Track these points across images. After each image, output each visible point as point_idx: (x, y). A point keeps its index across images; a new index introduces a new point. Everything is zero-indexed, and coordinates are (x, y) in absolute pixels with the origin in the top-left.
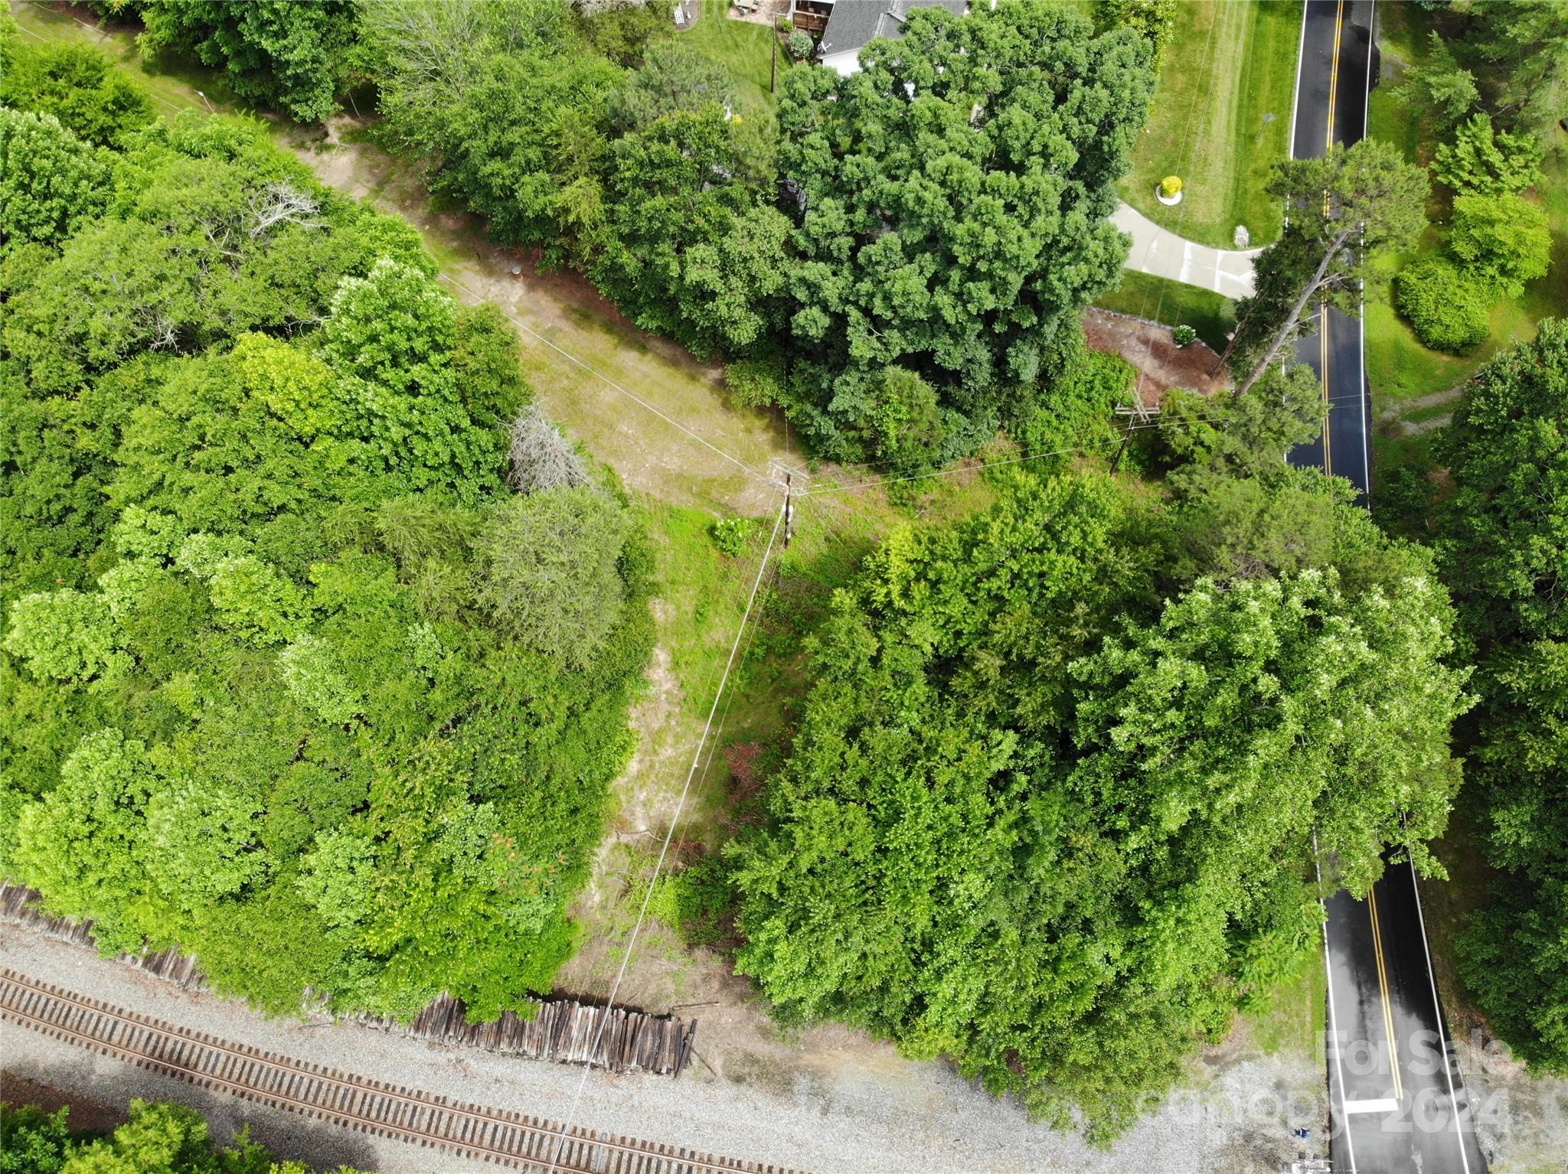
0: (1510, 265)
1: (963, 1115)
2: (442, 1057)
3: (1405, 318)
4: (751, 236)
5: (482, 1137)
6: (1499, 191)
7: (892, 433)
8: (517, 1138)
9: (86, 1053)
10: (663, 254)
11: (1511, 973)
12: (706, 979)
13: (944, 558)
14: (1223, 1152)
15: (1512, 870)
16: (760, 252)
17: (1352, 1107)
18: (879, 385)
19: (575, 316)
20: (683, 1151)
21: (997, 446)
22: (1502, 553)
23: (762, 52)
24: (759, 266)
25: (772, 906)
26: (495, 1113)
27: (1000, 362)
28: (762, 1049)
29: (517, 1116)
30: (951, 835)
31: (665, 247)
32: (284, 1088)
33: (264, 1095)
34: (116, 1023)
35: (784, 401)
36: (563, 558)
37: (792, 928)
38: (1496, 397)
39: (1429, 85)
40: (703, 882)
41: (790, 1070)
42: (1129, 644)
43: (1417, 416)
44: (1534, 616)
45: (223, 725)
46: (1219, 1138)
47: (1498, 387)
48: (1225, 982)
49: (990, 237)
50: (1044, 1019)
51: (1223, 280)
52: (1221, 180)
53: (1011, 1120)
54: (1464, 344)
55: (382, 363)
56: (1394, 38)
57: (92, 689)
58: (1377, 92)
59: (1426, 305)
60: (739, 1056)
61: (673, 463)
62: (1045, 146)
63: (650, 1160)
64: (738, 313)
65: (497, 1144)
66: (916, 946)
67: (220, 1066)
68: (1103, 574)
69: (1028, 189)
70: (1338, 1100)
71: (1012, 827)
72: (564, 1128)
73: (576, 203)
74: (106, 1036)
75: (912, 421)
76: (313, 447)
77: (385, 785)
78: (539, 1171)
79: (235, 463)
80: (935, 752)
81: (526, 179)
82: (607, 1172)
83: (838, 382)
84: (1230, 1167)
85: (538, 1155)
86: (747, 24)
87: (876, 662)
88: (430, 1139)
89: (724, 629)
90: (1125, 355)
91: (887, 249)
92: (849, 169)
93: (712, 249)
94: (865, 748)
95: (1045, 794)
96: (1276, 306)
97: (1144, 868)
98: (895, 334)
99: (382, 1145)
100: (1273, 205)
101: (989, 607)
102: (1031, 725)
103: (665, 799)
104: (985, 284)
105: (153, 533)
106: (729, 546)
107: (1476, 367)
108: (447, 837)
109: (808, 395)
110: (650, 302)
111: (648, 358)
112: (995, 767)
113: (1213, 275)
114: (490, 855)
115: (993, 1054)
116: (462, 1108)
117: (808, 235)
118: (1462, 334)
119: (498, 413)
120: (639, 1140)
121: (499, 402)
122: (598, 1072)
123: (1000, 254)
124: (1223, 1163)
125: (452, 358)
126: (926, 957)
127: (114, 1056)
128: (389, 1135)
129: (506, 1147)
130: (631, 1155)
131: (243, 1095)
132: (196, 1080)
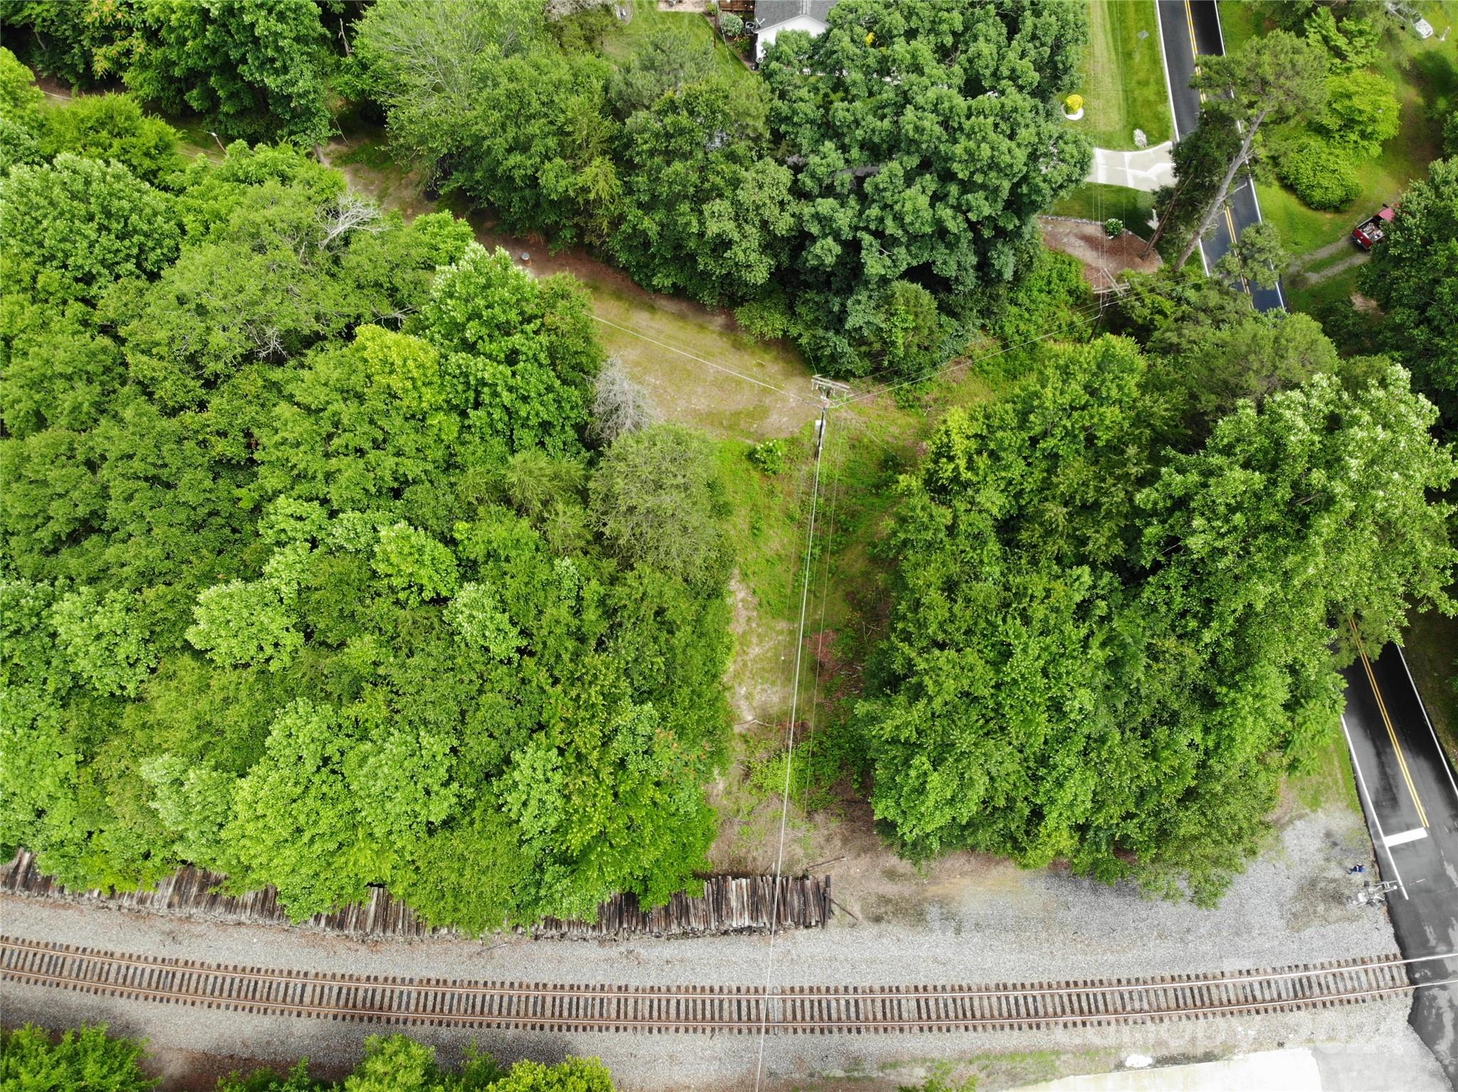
0: (1369, 130)
1: (1075, 911)
2: (613, 951)
3: (1289, 185)
4: (761, 187)
5: (668, 1013)
6: (1348, 70)
7: (900, 341)
8: (699, 1007)
9: (281, 1019)
10: (683, 214)
12: (828, 839)
13: (1001, 428)
14: (1296, 899)
16: (772, 198)
17: (1390, 841)
18: (888, 300)
20: (846, 988)
21: (980, 343)
23: (696, 35)
24: (771, 212)
25: (912, 748)
26: (674, 989)
27: (983, 266)
28: (891, 889)
29: (694, 988)
30: (1054, 660)
31: (685, 207)
32: (478, 1008)
33: (461, 1019)
34: (304, 986)
35: (794, 331)
36: (680, 480)
37: (936, 763)
38: (1409, 229)
40: (814, 754)
41: (920, 903)
43: (1317, 267)
46: (1290, 892)
47: (1410, 222)
48: (1276, 755)
49: (985, 151)
50: (1150, 805)
51: (1135, 177)
52: (1113, 93)
53: (1116, 907)
54: (1342, 202)
55: (482, 338)
57: (274, 666)
59: (1306, 173)
60: (873, 899)
61: (701, 404)
62: (1013, 70)
63: (820, 1002)
64: (753, 257)
65: (682, 1015)
66: (1031, 764)
67: (413, 1002)
68: (1141, 420)
69: (1008, 108)
70: (1378, 837)
71: (1103, 645)
72: (739, 990)
73: (595, 181)
74: (297, 999)
75: (916, 329)
76: (429, 422)
77: (558, 703)
78: (725, 1031)
79: (367, 446)
80: (1025, 595)
81: (547, 165)
82: (785, 1020)
83: (849, 303)
84: (1306, 908)
85: (721, 1018)
86: (677, 13)
87: (951, 530)
88: (622, 1023)
89: (779, 539)
90: (1069, 250)
91: (892, 175)
92: (840, 114)
93: (727, 203)
94: (968, 601)
95: (1126, 612)
96: (1203, 185)
97: (1213, 660)
98: (903, 250)
99: (580, 1040)
100: (1160, 108)
101: (1044, 465)
102: (1102, 557)
103: (764, 690)
104: (981, 194)
105: (300, 519)
106: (769, 465)
107: (1355, 219)
108: (620, 737)
109: (816, 321)
110: (665, 262)
111: (658, 316)
112: (1078, 598)
113: (1124, 174)
114: (656, 748)
115: (1104, 847)
116: (644, 991)
117: (813, 176)
118: (1340, 193)
119: (582, 370)
120: (806, 987)
121: (584, 359)
122: (755, 937)
123: (993, 165)
124: (1298, 907)
125: (543, 324)
126: (1042, 772)
127: (310, 1015)
128: (584, 1029)
129: (691, 1016)
130: (802, 1001)
131: (440, 1023)
132: (393, 1020)
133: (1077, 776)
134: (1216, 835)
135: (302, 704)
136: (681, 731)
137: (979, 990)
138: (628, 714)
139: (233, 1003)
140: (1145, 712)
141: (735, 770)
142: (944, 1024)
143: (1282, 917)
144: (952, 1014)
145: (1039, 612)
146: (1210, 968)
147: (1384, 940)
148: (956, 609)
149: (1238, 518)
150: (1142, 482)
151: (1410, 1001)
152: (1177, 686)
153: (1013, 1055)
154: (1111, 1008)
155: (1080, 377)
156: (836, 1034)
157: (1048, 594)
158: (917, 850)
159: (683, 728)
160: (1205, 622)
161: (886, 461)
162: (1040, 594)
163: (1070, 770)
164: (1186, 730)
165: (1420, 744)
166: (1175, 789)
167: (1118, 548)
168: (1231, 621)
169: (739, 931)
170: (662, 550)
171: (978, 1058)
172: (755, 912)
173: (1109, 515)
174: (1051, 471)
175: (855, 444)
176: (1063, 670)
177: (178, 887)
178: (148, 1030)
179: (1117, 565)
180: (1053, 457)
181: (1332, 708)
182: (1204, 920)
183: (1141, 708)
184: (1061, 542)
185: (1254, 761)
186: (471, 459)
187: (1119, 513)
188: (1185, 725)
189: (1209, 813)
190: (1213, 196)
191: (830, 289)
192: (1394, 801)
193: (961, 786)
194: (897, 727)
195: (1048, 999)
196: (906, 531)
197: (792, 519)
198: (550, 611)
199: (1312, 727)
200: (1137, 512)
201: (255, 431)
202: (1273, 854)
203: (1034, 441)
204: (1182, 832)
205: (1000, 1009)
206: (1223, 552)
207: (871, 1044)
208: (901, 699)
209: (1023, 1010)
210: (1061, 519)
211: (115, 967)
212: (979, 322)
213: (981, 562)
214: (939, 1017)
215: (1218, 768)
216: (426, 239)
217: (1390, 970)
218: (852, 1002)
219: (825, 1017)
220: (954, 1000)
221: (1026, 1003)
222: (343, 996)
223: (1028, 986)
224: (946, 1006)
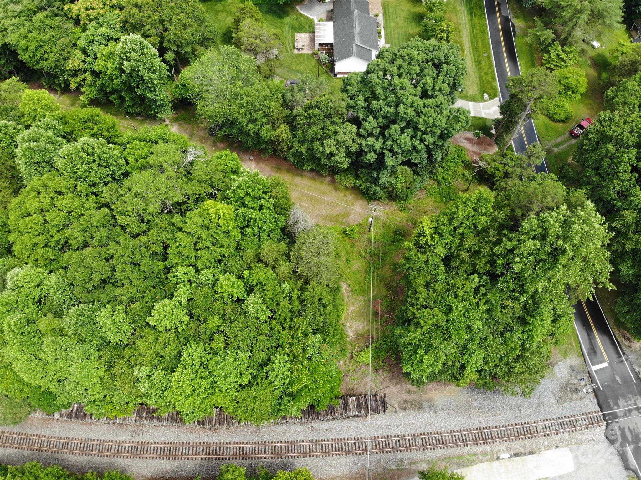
1: (478, 401)
2: (306, 427)
4: (345, 134)
5: (328, 449)
6: (566, 66)
7: (399, 187)
8: (340, 446)
9: (181, 461)
10: (316, 145)
11: (635, 314)
12: (384, 380)
13: (443, 225)
14: (560, 392)
15: (628, 282)
16: (350, 138)
17: (594, 368)
18: (395, 173)
19: (276, 170)
20: (395, 436)
21: (429, 184)
22: (605, 187)
23: (310, 63)
24: (349, 143)
25: (417, 346)
26: (330, 440)
27: (430, 157)
29: (338, 439)
30: (467, 311)
31: (317, 143)
32: (257, 452)
33: (251, 456)
34: (189, 448)
35: (358, 184)
36: (326, 251)
37: (426, 352)
39: (538, 36)
40: (377, 348)
41: (420, 402)
42: (510, 240)
43: (557, 145)
44: (619, 204)
46: (558, 388)
48: (550, 338)
49: (431, 120)
50: (504, 361)
51: (485, 113)
52: (474, 79)
53: (493, 399)
54: (566, 119)
56: (517, 17)
57: (180, 330)
58: (516, 38)
59: (551, 108)
60: (402, 401)
61: (323, 212)
62: (440, 88)
63: (385, 441)
64: (343, 159)
65: (334, 450)
66: (460, 349)
67: (232, 451)
68: (494, 220)
69: (439, 103)
70: (590, 367)
71: (485, 304)
72: (354, 439)
73: (282, 133)
74: (187, 453)
75: (405, 182)
76: (231, 233)
77: (285, 337)
78: (351, 454)
79: (210, 245)
80: (455, 287)
81: (263, 129)
82: (373, 449)
83: (380, 174)
84: (564, 395)
85: (349, 450)
86: (302, 54)
87: (426, 262)
88: (311, 454)
89: (357, 264)
90: (461, 144)
91: (396, 130)
92: (375, 106)
93: (333, 140)
94: (434, 290)
95: (492, 291)
96: (512, 121)
97: (525, 307)
98: (400, 156)
99: (296, 461)
100: (493, 84)
101: (459, 237)
102: (482, 271)
103: (356, 324)
104: (430, 135)
105: (186, 273)
106: (352, 236)
107: (571, 125)
108: (309, 349)
109: (366, 180)
110: (308, 160)
111: (304, 179)
112: (474, 287)
113: (481, 112)
114: (322, 351)
115: (488, 377)
116: (319, 441)
117: (365, 130)
118: (565, 116)
119: (285, 210)
120: (380, 436)
121: (286, 206)
122: (359, 418)
123: (434, 125)
124: (561, 395)
125: (271, 195)
126: (464, 351)
127: (192, 459)
128: (298, 457)
129: (337, 450)
130: (379, 442)
131: (243, 459)
132: (224, 458)
133: (477, 352)
134: (529, 371)
135: (193, 343)
138: (311, 339)
139: (162, 456)
140: (501, 328)
141: (348, 355)
142: (432, 446)
143: (555, 399)
144: (435, 443)
145: (460, 293)
146: (531, 420)
147: (593, 405)
148: (430, 294)
149: (531, 258)
150: (496, 244)
151: (604, 428)
152: (512, 318)
153: (458, 457)
154: (493, 437)
156: (392, 453)
157: (463, 285)
158: (419, 382)
159: (331, 343)
160: (521, 293)
161: (396, 232)
162: (461, 286)
163: (475, 350)
164: (516, 333)
165: (604, 330)
166: (514, 355)
167: (488, 268)
168: (531, 293)
169: (353, 417)
170: (319, 276)
171: (446, 458)
172: (359, 409)
173: (484, 255)
174: (462, 240)
175: (384, 225)
176: (471, 314)
177: (138, 414)
178: (129, 469)
179: (488, 273)
180: (462, 235)
181: (570, 320)
182: (526, 402)
183: (499, 326)
184: (467, 266)
185: (542, 342)
186: (247, 246)
187: (488, 255)
188: (516, 331)
189: (526, 364)
190: (516, 125)
191: (371, 168)
192: (595, 352)
193: (436, 359)
194: (411, 339)
195: (470, 435)
196: (409, 264)
197: (361, 256)
198: (282, 303)
199: (562, 328)
200: (494, 254)
201: (167, 242)
202: (551, 375)
203: (455, 229)
204: (517, 371)
205: (453, 440)
206: (527, 269)
207: (405, 456)
208: (412, 328)
209: (461, 440)
210: (467, 258)
211: (113, 446)
212: (428, 176)
213: (438, 274)
214: (430, 444)
215: (528, 346)
216: (222, 162)
217: (597, 416)
218: (397, 441)
219: (388, 447)
220: (435, 438)
221: (462, 437)
222: (205, 451)
223: (462, 431)
224: (432, 440)
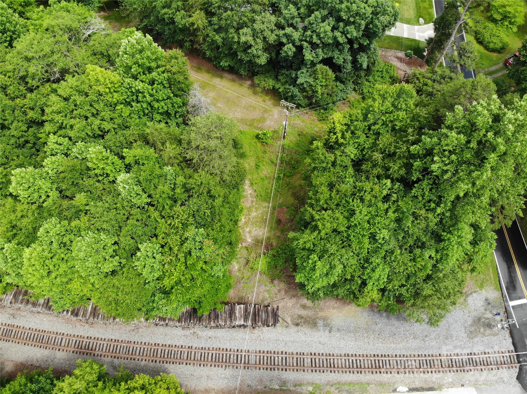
0: (513, 20)
1: (379, 326)
2: (188, 332)
3: (480, 42)
4: (263, 23)
5: (208, 358)
7: (320, 91)
8: (221, 356)
9: (52, 351)
10: (231, 33)
12: (279, 291)
13: (356, 121)
14: (472, 325)
16: (268, 28)
17: (512, 303)
18: (315, 72)
20: (282, 352)
21: (353, 96)
24: (267, 33)
25: (311, 251)
26: (211, 349)
27: (354, 62)
29: (220, 349)
30: (373, 217)
31: (232, 30)
32: (131, 352)
33: (123, 356)
34: (62, 339)
35: (277, 86)
36: (218, 135)
40: (274, 256)
41: (315, 319)
45: (98, 209)
46: (470, 321)
48: (466, 265)
49: (354, 7)
50: (412, 281)
51: (419, 36)
53: (396, 325)
54: (501, 49)
55: (139, 73)
57: (44, 205)
60: (296, 316)
61: (239, 115)
63: (271, 357)
64: (260, 53)
65: (214, 360)
66: (362, 262)
67: (105, 348)
68: (414, 118)
70: (507, 302)
71: (394, 212)
72: (238, 350)
73: (197, 20)
74: (59, 344)
75: (326, 86)
76: (117, 108)
78: (231, 367)
79: (89, 115)
80: (362, 190)
81: (178, 13)
82: (256, 364)
83: (299, 73)
84: (476, 330)
85: (229, 362)
87: (334, 164)
89: (267, 170)
90: (391, 62)
91: (316, 17)
93: (249, 30)
94: (338, 191)
95: (404, 199)
96: (445, 34)
97: (441, 221)
98: (320, 50)
99: (171, 367)
100: (430, 10)
101: (374, 137)
102: (396, 176)
104: (353, 26)
105: (61, 145)
106: (264, 140)
107: (506, 56)
108: (188, 242)
109: (286, 82)
110: (226, 55)
111: (224, 80)
112: (385, 193)
113: (414, 34)
114: (204, 247)
115: (392, 299)
116: (199, 349)
117: (284, 18)
118: (500, 45)
119: (183, 91)
120: (266, 351)
121: (183, 85)
122: (246, 329)
123: (357, 14)
124: (473, 329)
125: (166, 69)
126: (366, 265)
127: (63, 350)
128: (173, 363)
129: (217, 360)
130: (264, 357)
131: (115, 357)
132: (96, 355)
133: (381, 267)
134: (439, 295)
135: (54, 220)
136: (215, 241)
137: (337, 356)
138: (191, 232)
139: (34, 343)
140: (411, 242)
141: (243, 261)
142: (322, 369)
143: (466, 333)
144: (325, 365)
145: (368, 197)
146: (436, 352)
147: (508, 344)
148: (332, 195)
150: (413, 143)
151: (517, 370)
152: (426, 230)
153: (350, 384)
154: (392, 367)
155: (389, 99)
156: (276, 371)
157: (372, 190)
158: (314, 296)
159: (216, 239)
160: (438, 205)
162: (369, 190)
163: (378, 265)
164: (428, 251)
166: (423, 275)
167: (403, 172)
168: (449, 204)
169: (240, 326)
170: (211, 166)
171: (335, 384)
172: (246, 319)
173: (400, 158)
174: (377, 139)
175: (300, 134)
176: (376, 221)
177: (15, 296)
179: (402, 180)
180: (378, 134)
181: (491, 247)
182: (433, 332)
183: (409, 240)
184: (379, 169)
185: (457, 267)
186: (133, 124)
187: (404, 156)
188: (428, 248)
189: (436, 286)
190: (449, 38)
191: (291, 68)
192: (514, 287)
193: (331, 268)
194: (305, 242)
195: (366, 361)
196: (315, 164)
197: (272, 162)
198: (160, 187)
199: (482, 254)
200: (411, 155)
201: (45, 108)
202: (463, 306)
203: (370, 126)
204: (425, 293)
205: (345, 364)
206: (446, 171)
207: (291, 376)
208: (308, 231)
209: (355, 365)
210: (380, 160)
212: (353, 86)
213: (345, 177)
214: (320, 366)
215: (441, 267)
217: (510, 356)
218: (284, 358)
219: (273, 363)
220: (327, 360)
221: (356, 362)
222: (77, 344)
223: (358, 356)
224: (323, 362)
